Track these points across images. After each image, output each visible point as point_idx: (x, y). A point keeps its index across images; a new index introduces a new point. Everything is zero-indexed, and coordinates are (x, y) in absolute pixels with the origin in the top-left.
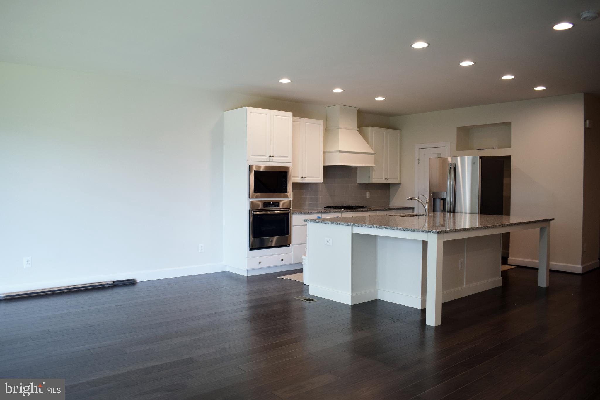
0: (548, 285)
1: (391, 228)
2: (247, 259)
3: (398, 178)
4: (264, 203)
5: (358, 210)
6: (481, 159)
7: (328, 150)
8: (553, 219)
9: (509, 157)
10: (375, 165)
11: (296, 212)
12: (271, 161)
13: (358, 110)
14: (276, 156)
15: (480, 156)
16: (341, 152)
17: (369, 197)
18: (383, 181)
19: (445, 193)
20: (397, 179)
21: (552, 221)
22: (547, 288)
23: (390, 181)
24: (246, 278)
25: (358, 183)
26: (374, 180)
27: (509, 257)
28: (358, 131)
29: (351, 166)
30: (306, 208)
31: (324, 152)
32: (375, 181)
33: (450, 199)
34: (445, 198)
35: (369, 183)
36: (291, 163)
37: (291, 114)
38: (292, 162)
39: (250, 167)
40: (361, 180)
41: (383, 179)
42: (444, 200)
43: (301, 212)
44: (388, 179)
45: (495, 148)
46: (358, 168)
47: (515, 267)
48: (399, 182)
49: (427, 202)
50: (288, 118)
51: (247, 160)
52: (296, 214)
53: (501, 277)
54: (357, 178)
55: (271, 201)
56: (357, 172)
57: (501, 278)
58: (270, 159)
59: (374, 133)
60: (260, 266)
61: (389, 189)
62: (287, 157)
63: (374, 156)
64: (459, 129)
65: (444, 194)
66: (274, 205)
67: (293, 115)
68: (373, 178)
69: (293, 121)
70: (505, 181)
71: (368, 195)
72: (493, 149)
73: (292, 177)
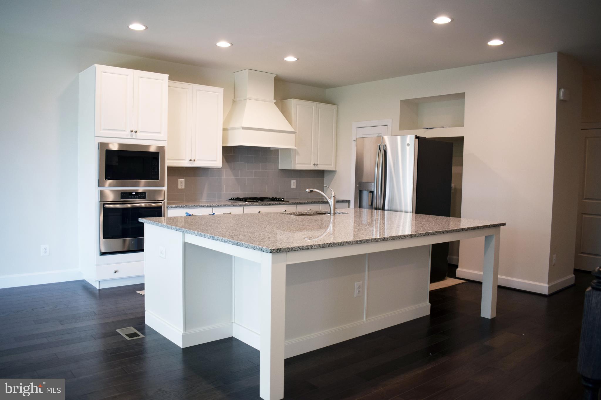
0: (494, 316)
1: (218, 239)
2: (96, 266)
3: (333, 165)
4: (121, 193)
5: (269, 203)
6: (417, 140)
7: (231, 126)
8: (504, 224)
9: (460, 140)
10: (295, 146)
11: (173, 206)
12: (134, 137)
13: (275, 78)
14: (141, 132)
15: (416, 136)
16: (244, 128)
17: (295, 187)
18: (312, 168)
19: (373, 184)
20: (331, 165)
21: (502, 227)
22: (493, 320)
23: (320, 168)
24: (98, 292)
25: (279, 169)
26: (297, 165)
27: (458, 268)
28: (275, 103)
29: (269, 148)
30: (204, 200)
31: (225, 130)
32: (298, 167)
33: (378, 192)
34: (373, 190)
35: (291, 169)
36: (166, 142)
37: (167, 76)
38: (166, 139)
39: (102, 145)
40: (283, 165)
41: (310, 164)
42: (372, 192)
43: (181, 206)
44: (317, 165)
45: (445, 127)
46: (280, 150)
47: (464, 281)
48: (334, 169)
49: (332, 196)
50: (162, 81)
51: (95, 136)
52: (173, 207)
53: (429, 302)
54: (278, 163)
55: (134, 191)
56: (279, 156)
57: (429, 304)
58: (132, 135)
59: (298, 107)
60: (117, 275)
61: (324, 177)
62: (160, 133)
63: (294, 135)
64: (404, 103)
65: (371, 185)
66: (137, 196)
67: (170, 79)
68: (297, 162)
69: (169, 86)
70: (454, 169)
71: (293, 184)
72: (444, 128)
73: (167, 159)
